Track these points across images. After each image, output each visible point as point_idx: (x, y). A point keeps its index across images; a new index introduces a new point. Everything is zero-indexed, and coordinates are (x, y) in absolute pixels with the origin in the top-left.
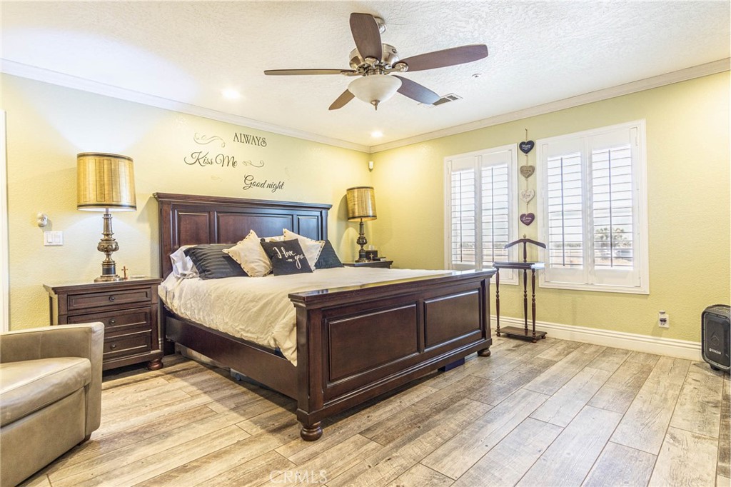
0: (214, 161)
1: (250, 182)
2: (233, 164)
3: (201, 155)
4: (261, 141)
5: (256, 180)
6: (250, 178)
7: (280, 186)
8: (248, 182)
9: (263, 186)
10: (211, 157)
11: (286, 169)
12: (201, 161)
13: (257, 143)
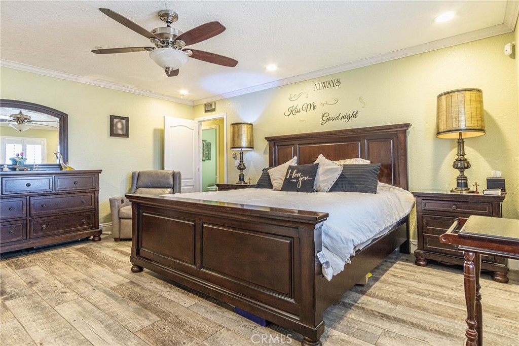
0: (301, 109)
1: (326, 118)
2: (314, 108)
3: (294, 108)
4: (336, 81)
5: (331, 116)
6: (327, 115)
7: (354, 115)
8: (325, 119)
9: (337, 118)
10: (299, 107)
11: (360, 98)
12: (294, 112)
13: (332, 86)
